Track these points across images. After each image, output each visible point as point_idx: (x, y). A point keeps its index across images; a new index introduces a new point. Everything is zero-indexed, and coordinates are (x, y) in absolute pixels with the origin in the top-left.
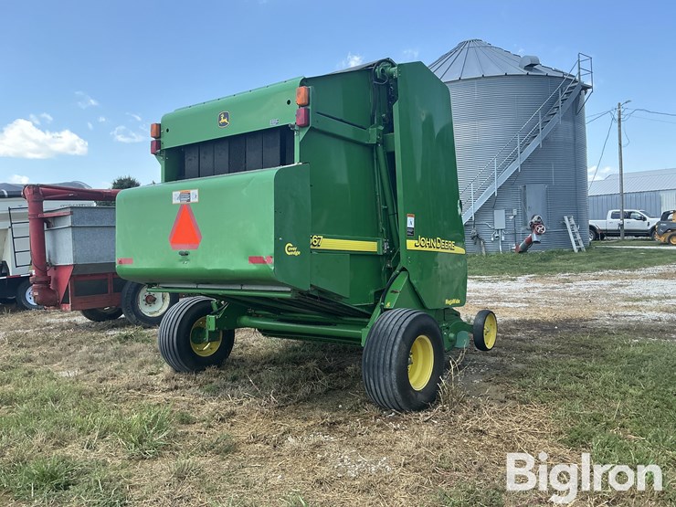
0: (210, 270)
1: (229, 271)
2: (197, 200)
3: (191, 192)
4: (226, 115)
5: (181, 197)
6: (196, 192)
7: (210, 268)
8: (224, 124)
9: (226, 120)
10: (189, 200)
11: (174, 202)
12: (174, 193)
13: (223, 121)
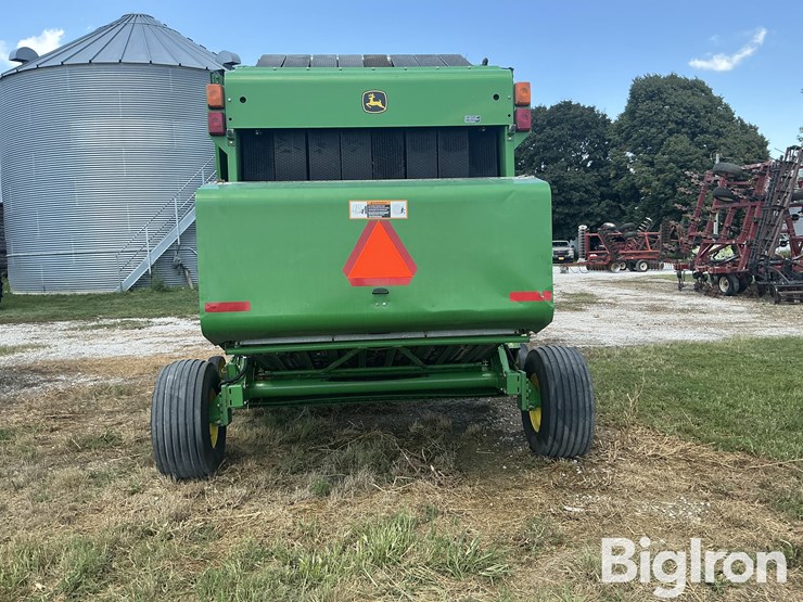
0: (435, 314)
1: (472, 312)
2: (404, 216)
3: (392, 203)
4: (379, 96)
5: (367, 209)
6: (404, 204)
7: (435, 310)
8: (376, 108)
9: (379, 104)
10: (389, 215)
11: (353, 216)
12: (353, 204)
13: (372, 103)
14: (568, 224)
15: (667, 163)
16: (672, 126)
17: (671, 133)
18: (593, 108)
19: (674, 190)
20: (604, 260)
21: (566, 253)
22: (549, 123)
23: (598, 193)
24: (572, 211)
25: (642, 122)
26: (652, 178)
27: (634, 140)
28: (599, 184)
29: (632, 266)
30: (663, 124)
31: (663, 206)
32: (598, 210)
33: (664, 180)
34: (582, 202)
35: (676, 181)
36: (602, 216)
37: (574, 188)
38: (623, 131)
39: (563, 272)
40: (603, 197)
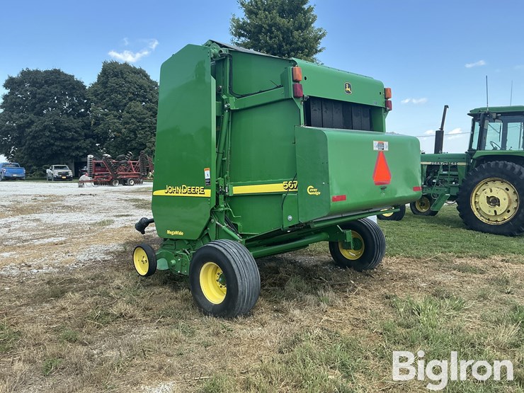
0: (396, 198)
1: (405, 197)
2: (387, 149)
3: (385, 143)
5: (378, 145)
8: (348, 92)
9: (349, 90)
10: (383, 149)
11: (374, 149)
12: (374, 142)
14: (64, 153)
15: (130, 119)
16: (131, 95)
17: (131, 100)
18: (73, 76)
19: (135, 134)
20: (107, 178)
21: (67, 173)
22: (46, 82)
23: (83, 134)
24: (66, 145)
25: (112, 91)
26: (121, 127)
27: (108, 101)
28: (83, 128)
29: (124, 182)
30: (125, 94)
31: (129, 145)
32: (84, 145)
33: (129, 129)
34: (73, 139)
35: (136, 130)
36: (87, 149)
37: (68, 129)
38: (98, 94)
39: (80, 187)
40: (87, 136)
